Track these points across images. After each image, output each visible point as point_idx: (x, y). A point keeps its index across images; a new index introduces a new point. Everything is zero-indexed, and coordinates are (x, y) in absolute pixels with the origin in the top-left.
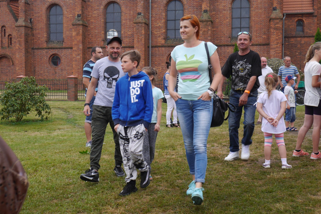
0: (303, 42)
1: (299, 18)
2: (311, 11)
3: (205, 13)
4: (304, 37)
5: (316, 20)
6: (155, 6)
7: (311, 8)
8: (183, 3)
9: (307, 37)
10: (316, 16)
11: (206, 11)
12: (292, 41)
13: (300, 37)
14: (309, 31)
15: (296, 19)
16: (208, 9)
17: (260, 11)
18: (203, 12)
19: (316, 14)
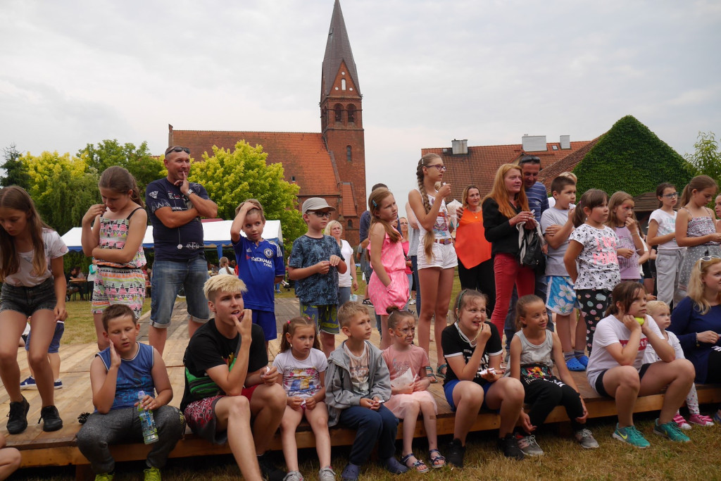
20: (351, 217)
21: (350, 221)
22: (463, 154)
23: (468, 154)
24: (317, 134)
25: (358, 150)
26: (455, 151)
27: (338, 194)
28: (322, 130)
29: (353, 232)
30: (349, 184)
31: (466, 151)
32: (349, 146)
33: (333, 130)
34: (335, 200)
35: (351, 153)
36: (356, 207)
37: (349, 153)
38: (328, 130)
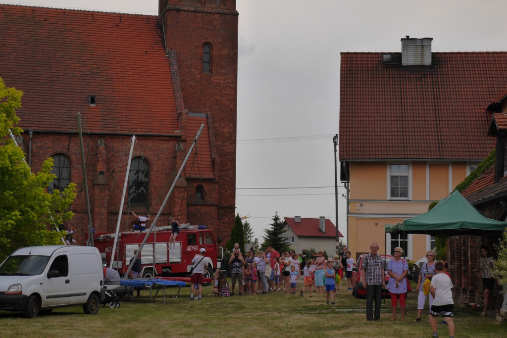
0: (203, 211)
1: (199, 183)
2: (212, 177)
3: (102, 175)
4: (205, 205)
5: (217, 187)
6: (35, 160)
7: (212, 173)
8: (70, 160)
9: (208, 205)
10: (217, 182)
11: (101, 173)
12: (191, 210)
13: (201, 205)
14: (209, 199)
15: (196, 185)
16: (105, 170)
17: (161, 176)
18: (98, 174)
19: (217, 180)
20: (204, 180)
21: (200, 189)
22: (422, 67)
23: (432, 67)
24: (148, 18)
25: (225, 52)
26: (409, 60)
27: (177, 132)
28: (160, 11)
29: (205, 209)
30: (204, 115)
31: (428, 61)
32: (207, 44)
33: (178, 10)
34: (170, 145)
35: (211, 57)
36: (213, 162)
37: (206, 57)
38: (169, 10)
